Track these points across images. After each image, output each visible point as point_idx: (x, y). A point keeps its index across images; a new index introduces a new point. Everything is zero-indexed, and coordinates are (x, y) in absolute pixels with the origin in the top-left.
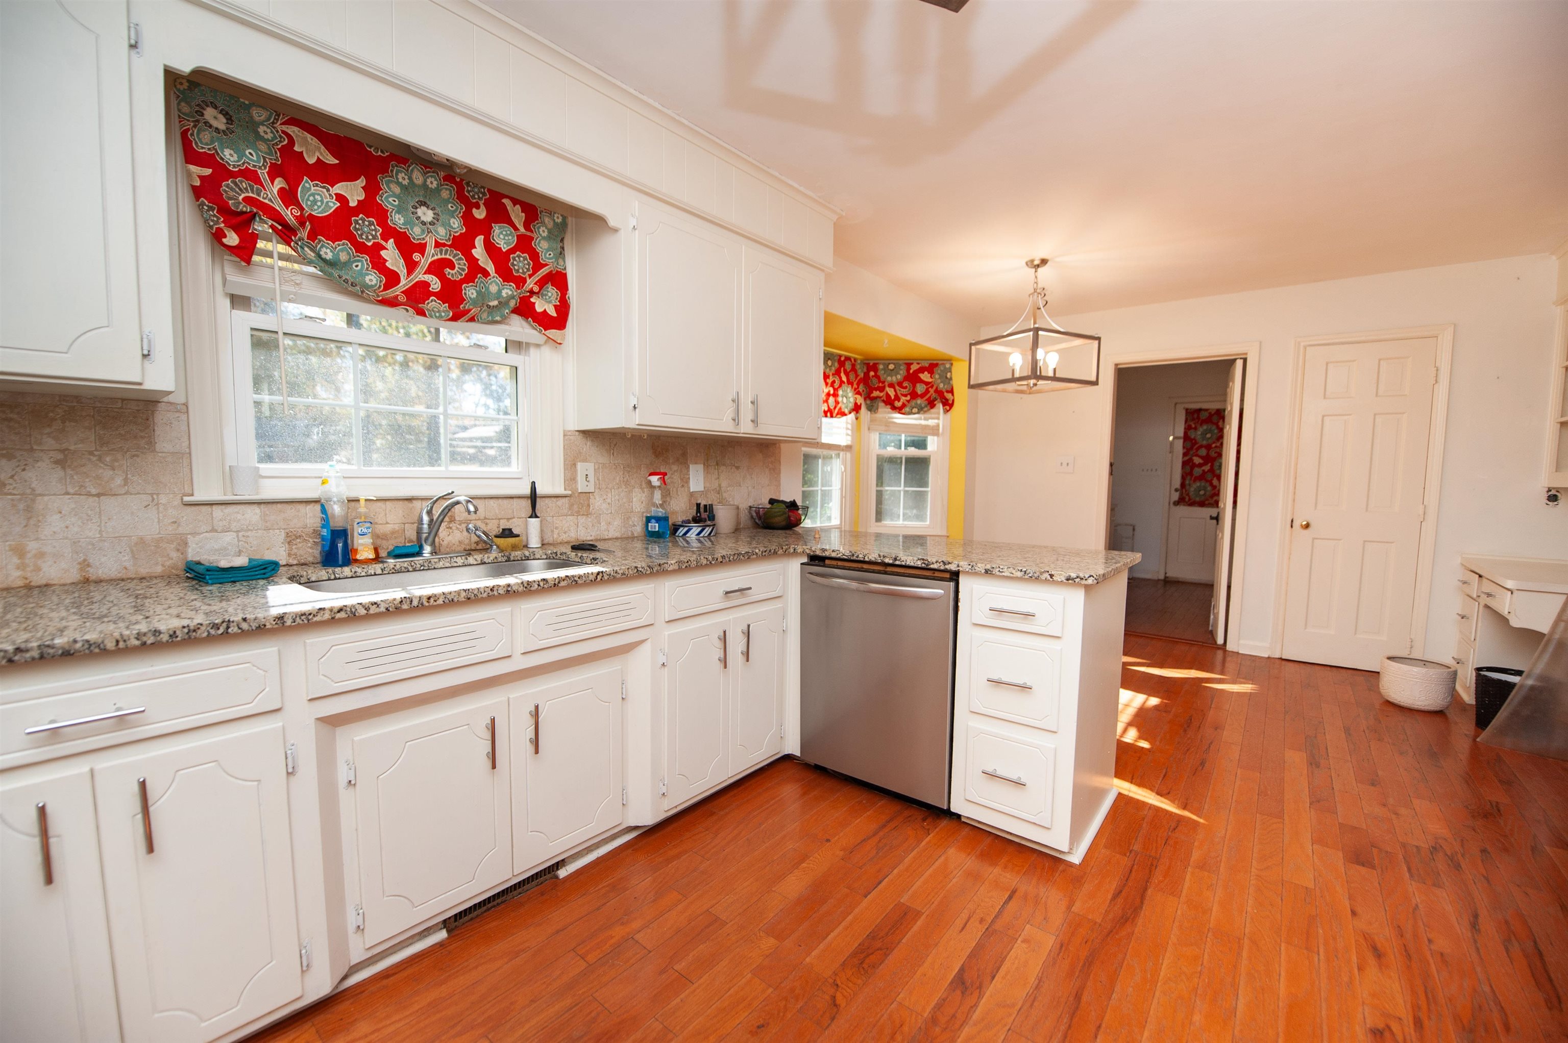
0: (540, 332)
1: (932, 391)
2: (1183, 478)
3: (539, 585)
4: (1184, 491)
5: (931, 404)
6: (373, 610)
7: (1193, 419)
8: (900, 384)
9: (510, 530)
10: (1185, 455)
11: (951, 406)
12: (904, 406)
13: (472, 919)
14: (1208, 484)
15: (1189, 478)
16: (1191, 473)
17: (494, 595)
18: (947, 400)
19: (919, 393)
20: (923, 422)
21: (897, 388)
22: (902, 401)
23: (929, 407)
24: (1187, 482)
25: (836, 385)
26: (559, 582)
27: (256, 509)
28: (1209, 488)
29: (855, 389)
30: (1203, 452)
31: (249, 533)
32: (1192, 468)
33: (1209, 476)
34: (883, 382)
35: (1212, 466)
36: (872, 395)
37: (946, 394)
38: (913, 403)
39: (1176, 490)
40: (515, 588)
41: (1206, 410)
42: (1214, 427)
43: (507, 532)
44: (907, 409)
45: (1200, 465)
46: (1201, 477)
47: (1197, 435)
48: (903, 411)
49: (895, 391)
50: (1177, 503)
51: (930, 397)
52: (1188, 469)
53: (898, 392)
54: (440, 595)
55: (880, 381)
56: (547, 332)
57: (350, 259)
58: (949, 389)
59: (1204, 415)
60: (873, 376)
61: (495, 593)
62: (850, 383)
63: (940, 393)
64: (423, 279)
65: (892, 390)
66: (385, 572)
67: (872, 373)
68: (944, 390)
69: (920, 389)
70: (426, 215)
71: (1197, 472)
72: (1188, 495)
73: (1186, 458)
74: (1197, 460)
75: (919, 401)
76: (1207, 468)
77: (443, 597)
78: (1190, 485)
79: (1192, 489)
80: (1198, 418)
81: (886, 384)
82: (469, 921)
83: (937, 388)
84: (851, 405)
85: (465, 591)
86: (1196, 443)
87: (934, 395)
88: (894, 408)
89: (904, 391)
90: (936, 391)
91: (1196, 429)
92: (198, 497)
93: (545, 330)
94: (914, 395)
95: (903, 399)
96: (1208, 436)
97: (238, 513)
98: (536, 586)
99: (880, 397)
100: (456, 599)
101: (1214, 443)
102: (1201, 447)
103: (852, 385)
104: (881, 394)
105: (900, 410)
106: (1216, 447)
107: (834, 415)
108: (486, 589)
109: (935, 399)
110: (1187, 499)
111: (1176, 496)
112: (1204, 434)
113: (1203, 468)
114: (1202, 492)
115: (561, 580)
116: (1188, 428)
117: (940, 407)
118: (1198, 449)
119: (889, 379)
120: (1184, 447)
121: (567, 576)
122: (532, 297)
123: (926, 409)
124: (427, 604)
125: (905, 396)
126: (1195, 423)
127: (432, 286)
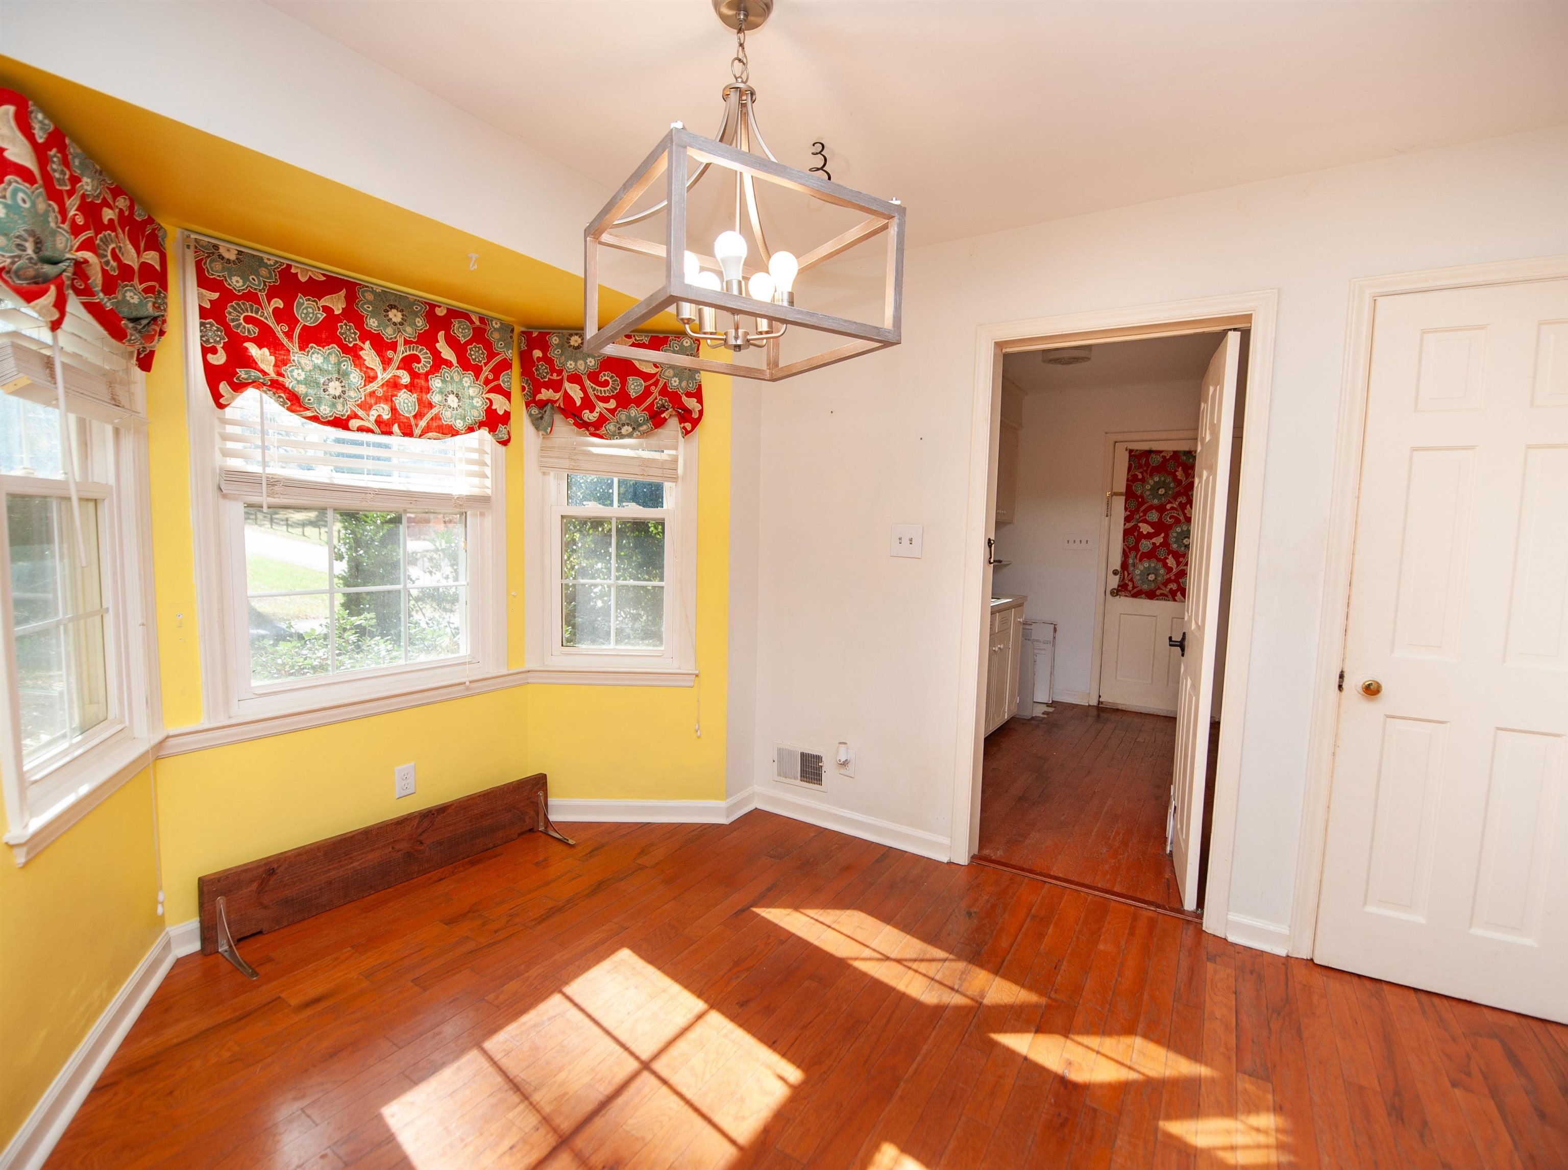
1: (655, 391)
2: (1125, 555)
4: (1126, 573)
5: (657, 420)
7: (1140, 466)
8: (593, 377)
10: (1127, 519)
11: (695, 422)
12: (602, 420)
14: (1160, 565)
15: (1133, 554)
16: (1136, 548)
18: (689, 412)
19: (633, 395)
20: (646, 454)
21: (588, 383)
22: (598, 409)
23: (650, 425)
24: (1131, 561)
25: (422, 367)
28: (1162, 571)
29: (487, 382)
30: (1153, 516)
32: (1138, 541)
33: (1162, 553)
34: (560, 372)
35: (1166, 538)
36: (539, 397)
37: (684, 398)
38: (622, 415)
39: (1115, 573)
41: (1158, 452)
42: (1169, 479)
44: (611, 427)
45: (1149, 536)
46: (1150, 555)
47: (1145, 489)
48: (602, 431)
49: (583, 389)
50: (1115, 593)
51: (652, 404)
52: (1132, 540)
53: (590, 392)
55: (553, 370)
58: (692, 389)
59: (1156, 460)
60: (539, 359)
62: (465, 364)
63: (674, 398)
65: (578, 387)
67: (537, 353)
68: (681, 392)
69: (635, 387)
71: (1145, 545)
72: (1131, 580)
73: (1129, 525)
74: (1145, 528)
75: (634, 412)
76: (1158, 540)
78: (1134, 565)
79: (1137, 572)
80: (1147, 464)
81: (565, 374)
83: (665, 385)
84: (478, 414)
86: (1143, 502)
87: (661, 401)
88: (583, 425)
89: (604, 391)
90: (664, 392)
91: (1143, 480)
94: (624, 400)
95: (600, 406)
96: (1162, 491)
99: (553, 402)
101: (1169, 502)
102: (1151, 508)
103: (477, 371)
104: (557, 396)
105: (596, 428)
106: (1172, 508)
107: (417, 431)
109: (663, 409)
110: (1130, 587)
111: (1114, 582)
112: (1155, 489)
113: (1154, 540)
114: (1152, 577)
116: (1132, 480)
117: (673, 425)
118: (1145, 512)
119: (570, 365)
120: (1126, 509)
123: (644, 427)
125: (605, 400)
126: (1142, 473)
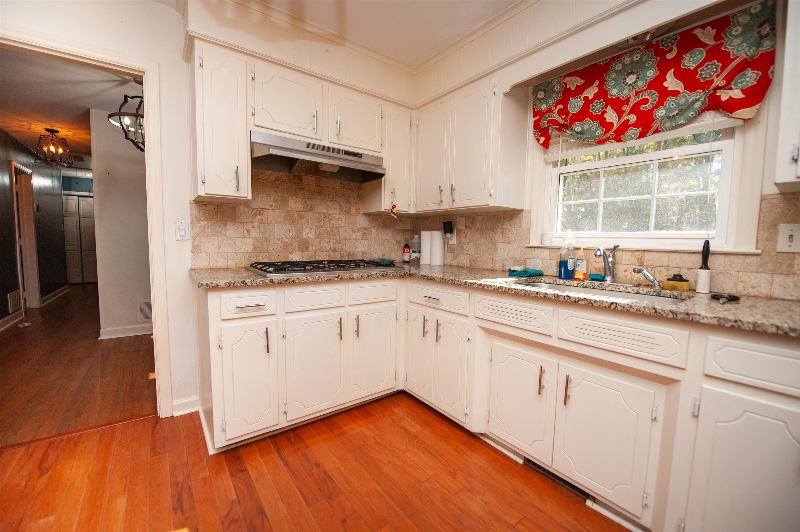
0: (728, 116)
3: (564, 299)
6: (490, 288)
9: (681, 276)
13: (536, 470)
17: (538, 297)
26: (578, 301)
27: (548, 251)
31: (544, 261)
40: (550, 296)
43: (678, 277)
54: (513, 289)
56: (734, 115)
57: (589, 126)
61: (538, 296)
64: (626, 119)
66: (578, 286)
70: (631, 79)
77: (514, 290)
82: (534, 469)
85: (524, 290)
92: (532, 244)
93: (731, 113)
97: (542, 252)
98: (563, 299)
100: (519, 293)
108: (534, 292)
115: (580, 299)
121: (585, 298)
122: (716, 92)
124: (508, 292)
127: (630, 121)
